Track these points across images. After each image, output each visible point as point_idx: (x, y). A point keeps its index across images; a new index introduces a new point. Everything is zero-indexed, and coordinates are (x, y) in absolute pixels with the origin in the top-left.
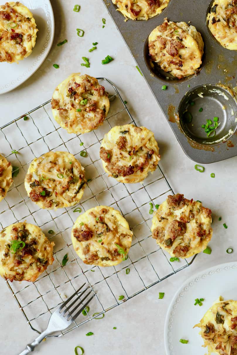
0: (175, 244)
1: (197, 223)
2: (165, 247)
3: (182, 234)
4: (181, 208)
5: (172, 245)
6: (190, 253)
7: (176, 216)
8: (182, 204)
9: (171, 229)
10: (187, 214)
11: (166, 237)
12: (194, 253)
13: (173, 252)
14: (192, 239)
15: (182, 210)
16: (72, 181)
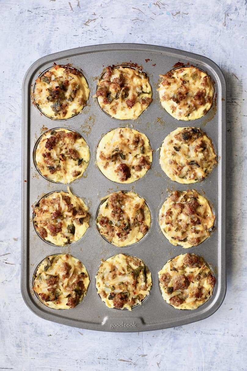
0: (174, 294)
1: (199, 285)
2: (166, 293)
3: (184, 288)
4: (193, 268)
5: (171, 293)
6: (182, 306)
7: (186, 272)
8: (196, 265)
9: (177, 281)
10: (196, 275)
11: (170, 285)
12: (185, 307)
13: (170, 299)
14: (189, 296)
15: (192, 270)
16: (135, 275)
